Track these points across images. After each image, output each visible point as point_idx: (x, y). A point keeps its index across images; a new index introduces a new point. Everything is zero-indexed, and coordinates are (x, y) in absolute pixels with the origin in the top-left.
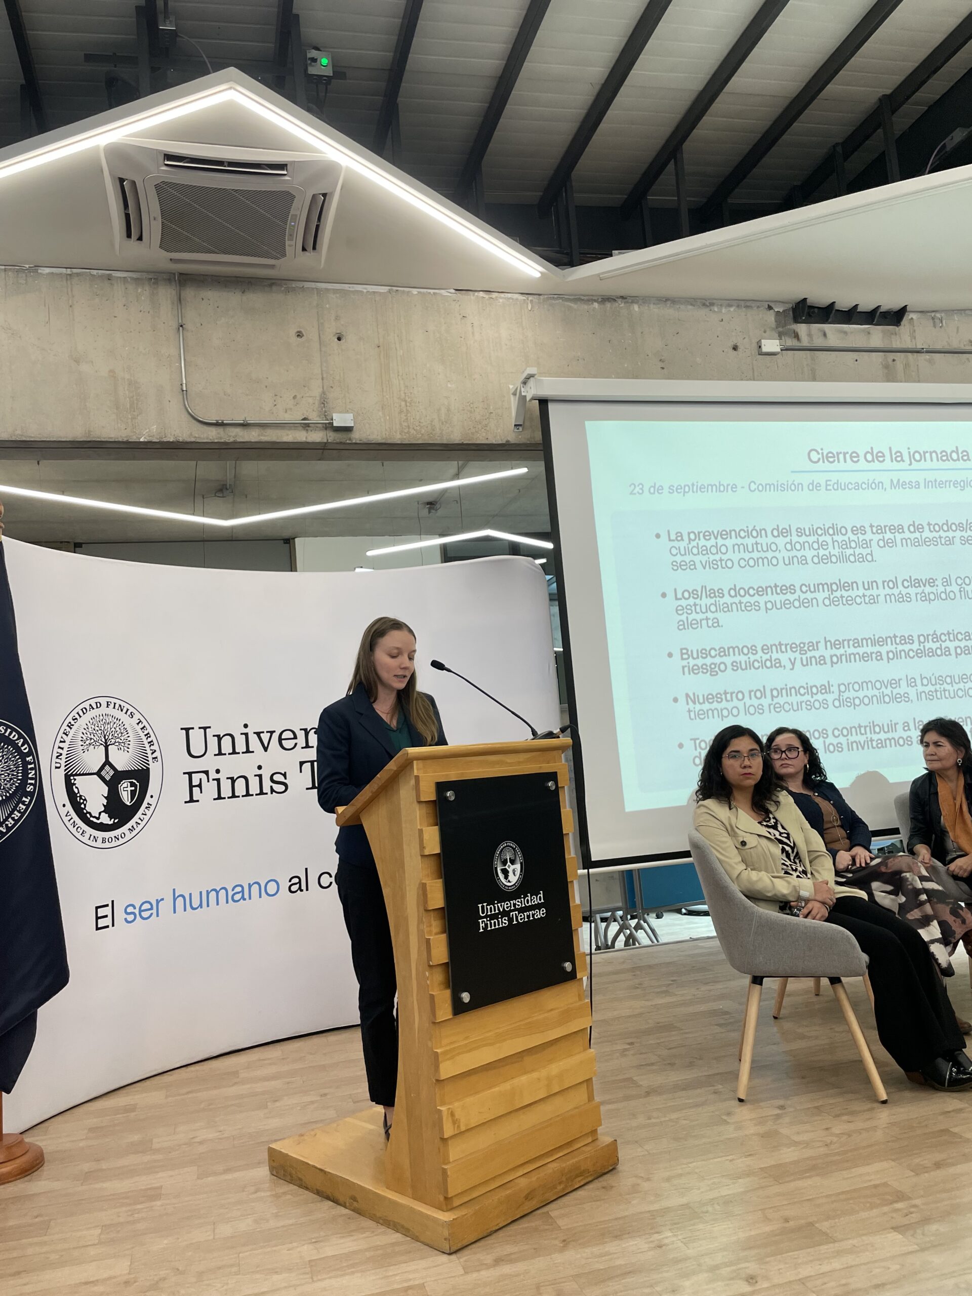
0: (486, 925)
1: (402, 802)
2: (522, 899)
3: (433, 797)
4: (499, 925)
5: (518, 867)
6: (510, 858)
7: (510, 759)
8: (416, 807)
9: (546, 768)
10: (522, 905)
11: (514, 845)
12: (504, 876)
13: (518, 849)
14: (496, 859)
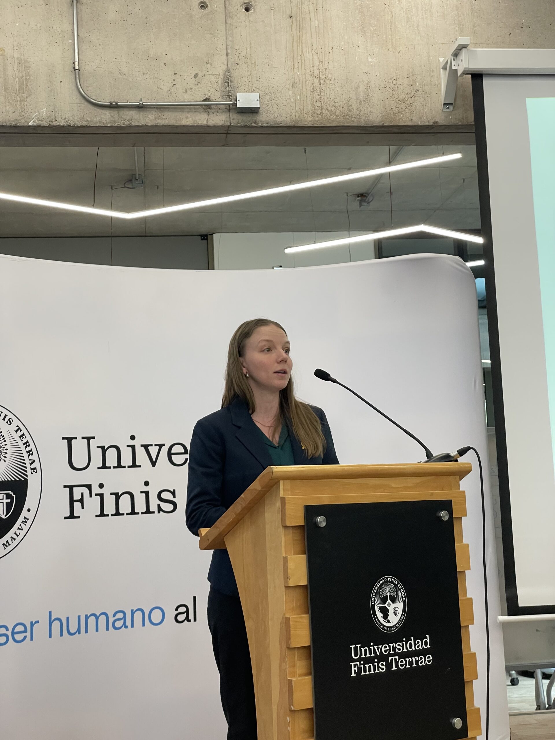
0: (359, 669)
1: (267, 527)
2: (404, 643)
3: (300, 521)
4: (374, 670)
5: (400, 606)
6: (390, 596)
7: (394, 483)
8: (282, 532)
9: (439, 495)
10: (403, 649)
11: (396, 581)
12: (382, 615)
13: (401, 586)
14: (374, 595)
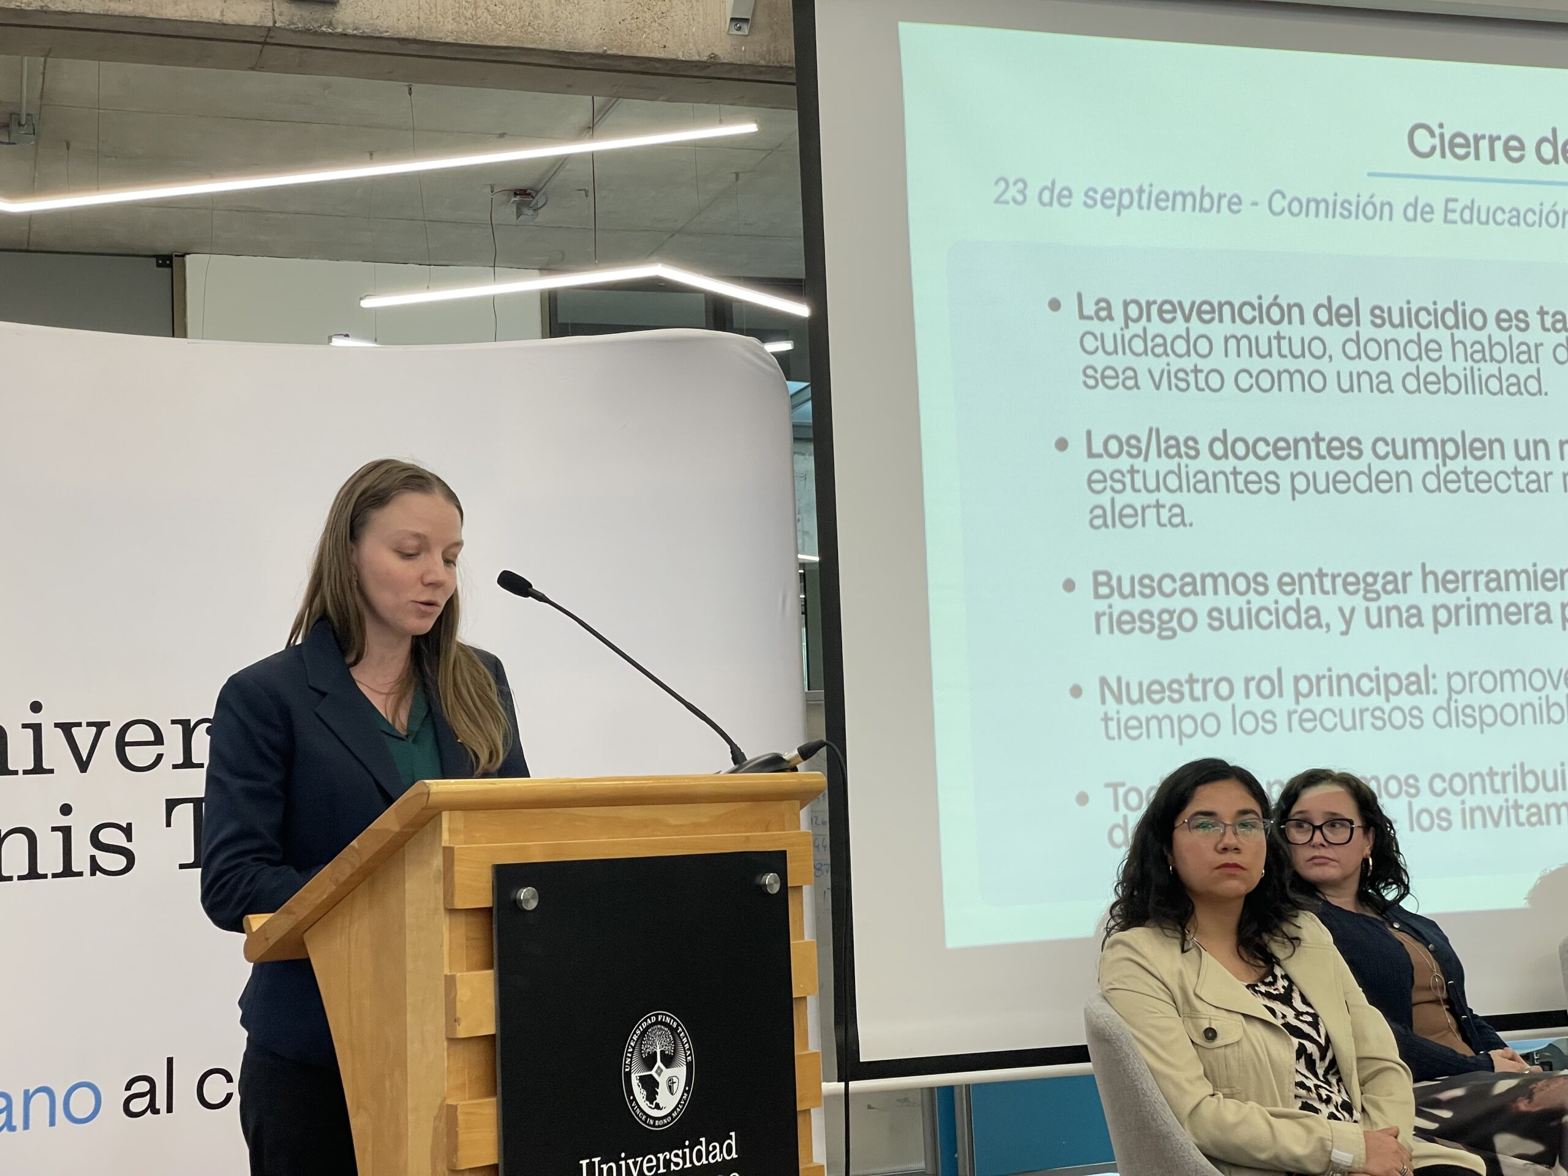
1: (410, 910)
2: (687, 1150)
3: (484, 899)
5: (680, 1072)
6: (662, 1052)
7: (673, 815)
8: (444, 922)
9: (760, 841)
10: (685, 1163)
11: (675, 1020)
12: (645, 1093)
13: (683, 1030)
14: (630, 1053)
